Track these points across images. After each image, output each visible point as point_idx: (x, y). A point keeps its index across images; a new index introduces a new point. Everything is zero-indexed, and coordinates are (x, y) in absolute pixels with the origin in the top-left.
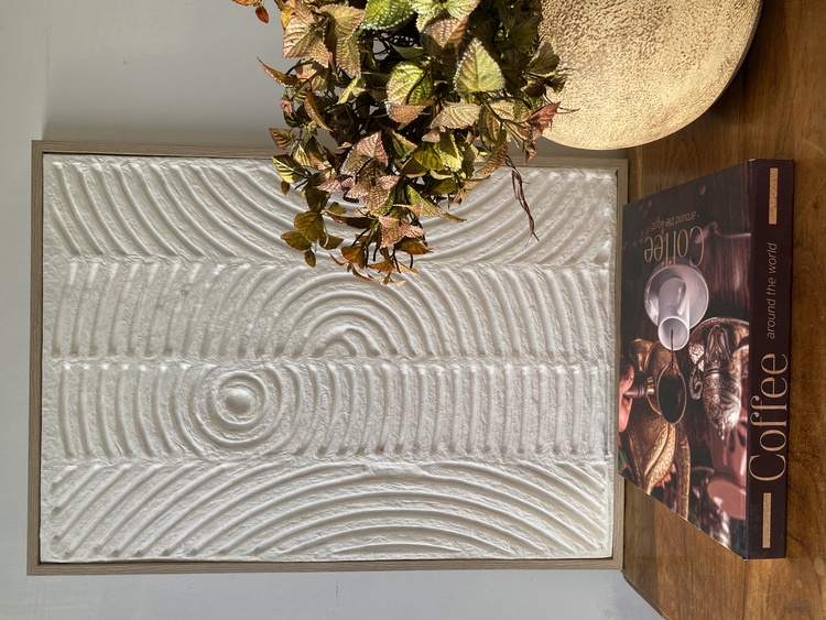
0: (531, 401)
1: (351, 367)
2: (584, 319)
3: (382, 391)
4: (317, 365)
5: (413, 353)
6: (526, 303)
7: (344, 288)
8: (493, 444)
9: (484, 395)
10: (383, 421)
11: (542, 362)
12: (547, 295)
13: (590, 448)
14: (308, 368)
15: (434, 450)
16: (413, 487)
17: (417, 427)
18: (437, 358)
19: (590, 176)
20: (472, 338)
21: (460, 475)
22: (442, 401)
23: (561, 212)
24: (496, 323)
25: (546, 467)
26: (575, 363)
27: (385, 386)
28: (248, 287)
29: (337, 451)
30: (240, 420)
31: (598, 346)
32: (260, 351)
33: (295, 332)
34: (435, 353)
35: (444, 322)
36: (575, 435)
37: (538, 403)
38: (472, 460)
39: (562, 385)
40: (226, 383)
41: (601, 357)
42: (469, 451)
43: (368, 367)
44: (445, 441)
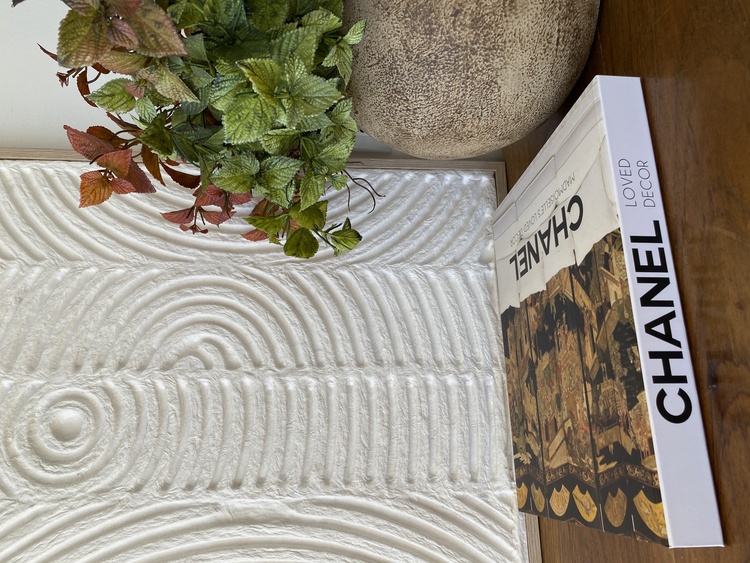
0: (419, 418)
1: (205, 383)
2: (473, 324)
3: (242, 410)
4: (165, 380)
5: (279, 365)
6: (407, 307)
7: (203, 292)
8: (376, 473)
9: (364, 411)
10: (242, 447)
11: (429, 371)
12: (431, 297)
13: (492, 474)
14: (154, 384)
15: (304, 482)
16: (277, 530)
17: (284, 455)
18: (308, 369)
19: (467, 178)
20: (349, 345)
21: (336, 514)
22: (314, 421)
23: (439, 213)
24: (376, 329)
25: (442, 500)
26: (467, 372)
27: (245, 405)
28: (93, 292)
29: (183, 485)
30: (66, 448)
31: (491, 353)
32: (99, 365)
33: (142, 342)
34: (306, 363)
35: (316, 327)
36: (475, 459)
37: (428, 420)
38: (351, 494)
39: (454, 398)
40: (54, 403)
41: (496, 365)
42: (347, 483)
43: (226, 382)
44: (318, 470)
